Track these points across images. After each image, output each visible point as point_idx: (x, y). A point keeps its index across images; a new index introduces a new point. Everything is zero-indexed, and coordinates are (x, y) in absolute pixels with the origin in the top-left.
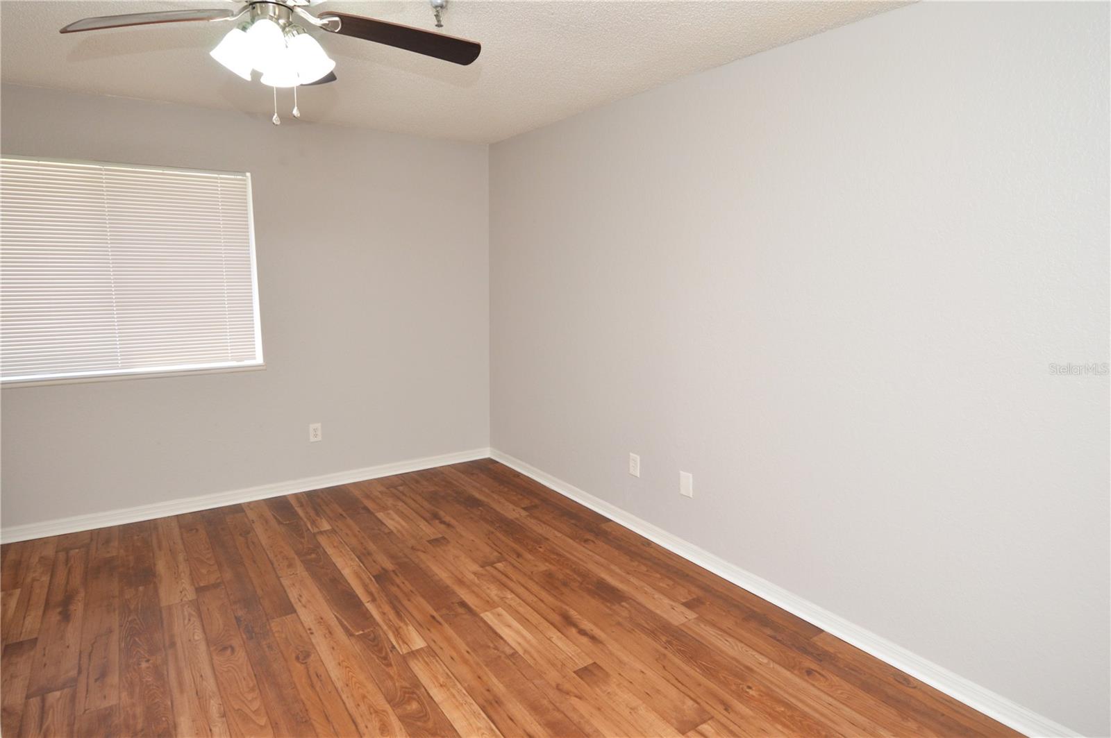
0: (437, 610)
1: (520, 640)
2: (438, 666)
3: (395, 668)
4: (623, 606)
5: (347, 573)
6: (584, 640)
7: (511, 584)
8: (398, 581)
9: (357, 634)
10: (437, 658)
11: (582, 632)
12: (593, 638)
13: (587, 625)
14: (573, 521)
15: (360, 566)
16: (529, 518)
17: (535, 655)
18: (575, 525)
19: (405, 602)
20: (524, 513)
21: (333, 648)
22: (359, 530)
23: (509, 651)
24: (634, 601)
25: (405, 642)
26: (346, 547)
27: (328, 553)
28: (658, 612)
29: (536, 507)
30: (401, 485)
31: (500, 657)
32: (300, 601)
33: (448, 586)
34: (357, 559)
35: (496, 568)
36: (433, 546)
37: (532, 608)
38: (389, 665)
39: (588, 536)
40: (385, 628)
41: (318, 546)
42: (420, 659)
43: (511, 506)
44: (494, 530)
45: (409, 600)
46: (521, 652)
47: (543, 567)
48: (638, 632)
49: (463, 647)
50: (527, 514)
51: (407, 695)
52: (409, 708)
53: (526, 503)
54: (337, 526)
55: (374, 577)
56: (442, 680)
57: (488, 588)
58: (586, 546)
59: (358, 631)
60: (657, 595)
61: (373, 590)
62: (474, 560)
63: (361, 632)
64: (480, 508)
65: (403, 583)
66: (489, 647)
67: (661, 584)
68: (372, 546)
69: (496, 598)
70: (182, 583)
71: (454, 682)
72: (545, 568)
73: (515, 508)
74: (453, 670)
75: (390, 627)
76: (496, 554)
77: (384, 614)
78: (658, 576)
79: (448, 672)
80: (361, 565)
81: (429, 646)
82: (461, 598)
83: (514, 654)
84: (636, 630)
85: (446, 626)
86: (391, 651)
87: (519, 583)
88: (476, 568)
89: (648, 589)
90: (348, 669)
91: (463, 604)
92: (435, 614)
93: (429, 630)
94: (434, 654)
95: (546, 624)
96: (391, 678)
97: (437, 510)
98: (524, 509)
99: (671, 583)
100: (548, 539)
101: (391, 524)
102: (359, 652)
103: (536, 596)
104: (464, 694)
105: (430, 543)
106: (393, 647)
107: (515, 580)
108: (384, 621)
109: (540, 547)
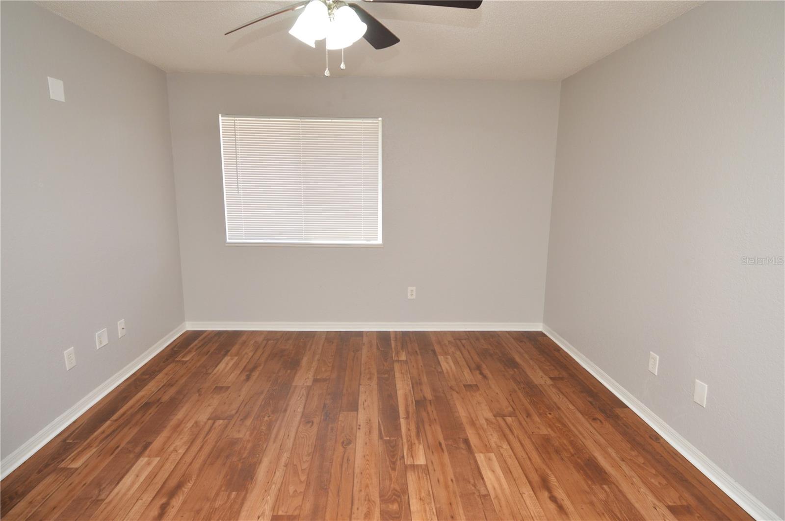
0: (445, 439)
1: (497, 486)
2: (426, 483)
3: (397, 472)
4: (603, 489)
5: (400, 393)
6: (552, 506)
7: (511, 437)
8: (429, 408)
9: (385, 438)
10: (428, 476)
11: (553, 499)
12: (561, 508)
13: (560, 494)
14: (590, 399)
15: (410, 391)
16: (551, 387)
17: (503, 503)
18: (591, 402)
19: (427, 427)
20: (549, 382)
21: (366, 444)
22: (422, 364)
23: (483, 492)
24: (617, 487)
25: (412, 456)
26: (409, 375)
27: (396, 376)
28: (637, 505)
29: (562, 379)
30: (465, 340)
31: (474, 493)
32: (363, 404)
33: (462, 424)
34: (411, 385)
35: (505, 420)
36: (466, 390)
37: (519, 462)
38: (394, 469)
39: (599, 416)
40: (405, 440)
41: (392, 369)
42: (416, 473)
43: (541, 374)
44: (517, 390)
45: (430, 426)
46: (492, 496)
47: (545, 431)
48: (607, 517)
49: (451, 475)
50: (552, 383)
51: (394, 497)
52: (391, 506)
53: (555, 374)
54: (410, 359)
55: (415, 401)
56: (423, 494)
57: (491, 435)
58: (593, 424)
59: (386, 437)
60: (643, 489)
61: (411, 410)
62: (491, 410)
63: (388, 438)
64: (515, 370)
65: (432, 412)
66: (469, 482)
67: (653, 480)
68: (425, 379)
69: (493, 445)
70: (310, 374)
71: (431, 501)
72: (546, 432)
73: (544, 376)
74: (434, 491)
75: (408, 441)
76: (510, 409)
77: (409, 430)
78: (654, 471)
79: (430, 489)
80: (412, 390)
81: (426, 465)
82: (467, 436)
83: (486, 496)
84: (605, 514)
85: (446, 453)
86: (400, 459)
87: (518, 437)
88: (490, 415)
89: (636, 480)
90: (367, 462)
91: (466, 441)
92: (443, 442)
93: (433, 452)
94: (427, 473)
95: (525, 480)
96: (391, 479)
97: (482, 363)
98: (551, 378)
99: (664, 482)
100: (559, 408)
101: (444, 365)
102: (380, 451)
103: (527, 454)
104: (433, 513)
105: (465, 387)
106: (403, 457)
107: (515, 435)
108: (407, 436)
109: (550, 414)
